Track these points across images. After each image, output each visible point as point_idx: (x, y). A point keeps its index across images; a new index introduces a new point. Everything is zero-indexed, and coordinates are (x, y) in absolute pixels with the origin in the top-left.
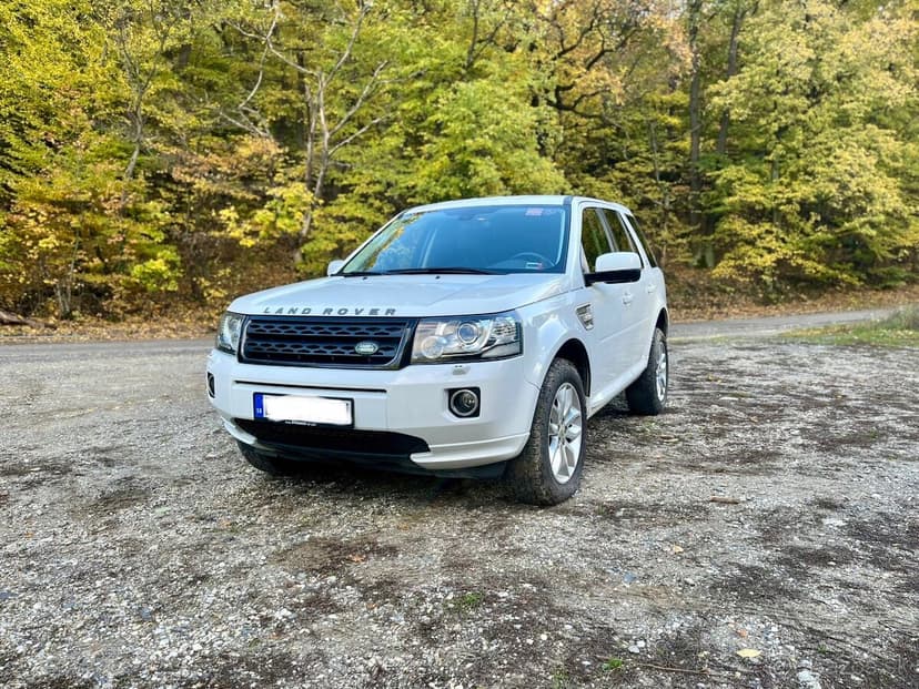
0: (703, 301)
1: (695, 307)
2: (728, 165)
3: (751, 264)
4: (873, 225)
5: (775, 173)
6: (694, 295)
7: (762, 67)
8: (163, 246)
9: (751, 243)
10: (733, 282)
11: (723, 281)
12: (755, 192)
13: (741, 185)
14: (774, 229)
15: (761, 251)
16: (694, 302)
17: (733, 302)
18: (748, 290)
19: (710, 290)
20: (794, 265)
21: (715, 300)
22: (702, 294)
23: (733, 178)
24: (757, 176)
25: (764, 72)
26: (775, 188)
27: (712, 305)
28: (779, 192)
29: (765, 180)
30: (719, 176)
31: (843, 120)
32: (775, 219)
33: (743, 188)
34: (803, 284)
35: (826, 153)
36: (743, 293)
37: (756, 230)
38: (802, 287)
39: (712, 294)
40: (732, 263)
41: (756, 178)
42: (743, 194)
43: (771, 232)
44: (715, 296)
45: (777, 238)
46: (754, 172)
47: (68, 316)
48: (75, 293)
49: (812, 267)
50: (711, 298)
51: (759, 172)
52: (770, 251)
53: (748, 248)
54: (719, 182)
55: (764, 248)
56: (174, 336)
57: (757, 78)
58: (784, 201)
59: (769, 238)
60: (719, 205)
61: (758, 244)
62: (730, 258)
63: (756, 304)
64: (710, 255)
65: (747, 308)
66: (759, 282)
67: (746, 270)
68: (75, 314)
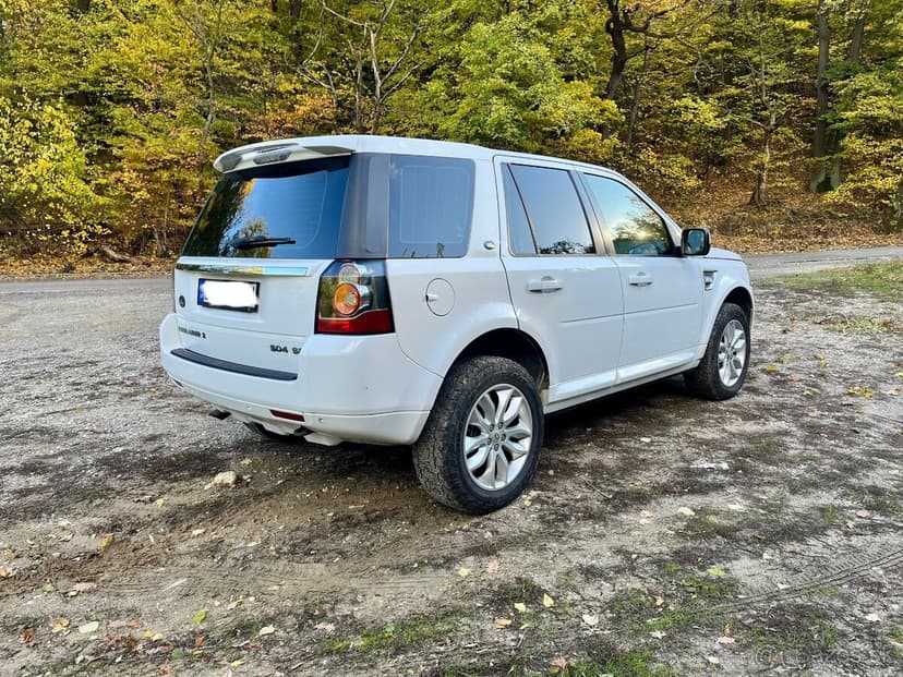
2: (856, 73)
10: (849, 207)
12: (880, 104)
13: (865, 97)
17: (846, 230)
18: (867, 216)
21: (823, 229)
23: (858, 88)
24: (889, 85)
30: (843, 87)
33: (866, 101)
36: (861, 216)
37: (882, 147)
39: (821, 221)
41: (887, 87)
42: (865, 107)
44: (824, 224)
46: (886, 80)
48: (170, 235)
50: (819, 226)
54: (842, 92)
60: (842, 120)
61: (883, 163)
62: (852, 180)
63: (877, 231)
64: (835, 177)
65: (862, 238)
66: (883, 206)
67: (867, 194)
68: (171, 252)
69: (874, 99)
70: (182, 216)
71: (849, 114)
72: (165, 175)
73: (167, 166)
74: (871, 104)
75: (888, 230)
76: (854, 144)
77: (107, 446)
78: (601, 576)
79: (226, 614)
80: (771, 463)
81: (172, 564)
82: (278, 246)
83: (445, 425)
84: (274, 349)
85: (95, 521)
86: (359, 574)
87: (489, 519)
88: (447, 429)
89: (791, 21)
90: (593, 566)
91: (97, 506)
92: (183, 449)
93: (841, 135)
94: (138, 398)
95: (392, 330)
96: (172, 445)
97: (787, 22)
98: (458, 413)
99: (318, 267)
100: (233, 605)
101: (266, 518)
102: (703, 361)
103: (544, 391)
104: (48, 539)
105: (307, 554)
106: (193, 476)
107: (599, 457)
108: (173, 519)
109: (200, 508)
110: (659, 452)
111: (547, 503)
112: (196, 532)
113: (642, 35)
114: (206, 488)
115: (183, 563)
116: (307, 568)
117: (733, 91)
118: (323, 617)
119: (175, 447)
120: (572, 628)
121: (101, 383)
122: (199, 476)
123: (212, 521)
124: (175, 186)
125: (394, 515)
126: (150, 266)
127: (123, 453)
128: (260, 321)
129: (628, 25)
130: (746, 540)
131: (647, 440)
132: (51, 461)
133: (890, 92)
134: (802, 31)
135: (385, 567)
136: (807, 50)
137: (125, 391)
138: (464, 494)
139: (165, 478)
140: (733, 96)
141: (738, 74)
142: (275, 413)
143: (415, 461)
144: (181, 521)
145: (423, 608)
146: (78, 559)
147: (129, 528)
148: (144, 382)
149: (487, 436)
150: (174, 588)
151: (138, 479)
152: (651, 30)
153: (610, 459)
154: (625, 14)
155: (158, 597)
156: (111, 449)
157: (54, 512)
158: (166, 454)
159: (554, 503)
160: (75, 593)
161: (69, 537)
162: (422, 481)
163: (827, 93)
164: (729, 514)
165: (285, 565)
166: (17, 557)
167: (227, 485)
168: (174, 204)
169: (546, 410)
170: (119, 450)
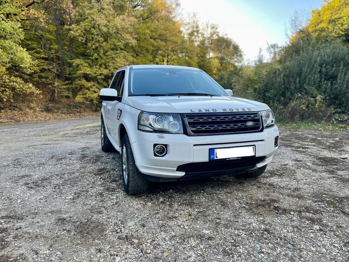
0: (74, 111)
1: (71, 113)
2: (76, 58)
3: (89, 97)
5: (94, 64)
6: (70, 108)
9: (88, 89)
10: (83, 103)
11: (80, 103)
12: (88, 70)
13: (83, 67)
14: (96, 84)
15: (92, 92)
16: (71, 111)
17: (85, 111)
19: (76, 107)
21: (78, 110)
22: (73, 108)
23: (79, 64)
26: (94, 69)
27: (78, 112)
29: (90, 66)
30: (73, 62)
31: (115, 48)
32: (95, 80)
35: (112, 59)
36: (87, 108)
37: (89, 84)
39: (77, 108)
40: (82, 96)
41: (87, 65)
42: (84, 70)
44: (78, 109)
45: (97, 87)
46: (86, 62)
50: (77, 110)
51: (88, 63)
52: (95, 92)
53: (87, 90)
55: (93, 91)
58: (99, 74)
59: (94, 87)
62: (81, 94)
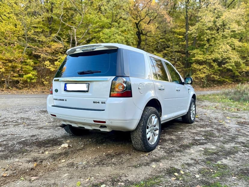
2: (195, 49)
4: (231, 66)
5: (207, 51)
7: (201, 23)
8: (33, 71)
12: (201, 57)
13: (197, 55)
15: (202, 73)
18: (199, 84)
20: (212, 77)
23: (195, 53)
24: (202, 52)
25: (202, 24)
28: (207, 57)
29: (205, 53)
30: (191, 52)
31: (224, 37)
32: (207, 64)
33: (197, 56)
34: (216, 82)
36: (197, 84)
37: (201, 67)
38: (216, 83)
41: (202, 53)
42: (197, 57)
43: (205, 68)
45: (207, 69)
46: (202, 51)
47: (8, 88)
48: (10, 82)
49: (217, 77)
52: (204, 73)
53: (199, 72)
54: (191, 54)
56: (33, 93)
57: (200, 26)
58: (208, 59)
60: (192, 60)
61: (202, 71)
62: (195, 75)
63: (201, 87)
64: (190, 74)
65: (198, 89)
66: (202, 81)
67: (198, 78)
68: (10, 87)
69: (199, 55)
70: (14, 77)
71: (193, 59)
72: (10, 64)
73: (10, 61)
74: (198, 56)
75: (203, 87)
76: (195, 66)
77: (19, 138)
78: (192, 165)
79: (86, 183)
80: (214, 137)
81: (60, 170)
82: (94, 73)
83: (142, 125)
84: (94, 102)
85: (28, 159)
86: (122, 169)
87: (151, 153)
88: (143, 126)
89: (179, 36)
90: (188, 163)
91: (26, 155)
92: (45, 138)
93: (191, 63)
94: (20, 126)
95: (131, 96)
96: (41, 137)
97: (177, 36)
98: (145, 121)
99: (111, 78)
100: (88, 180)
101: (84, 156)
102: (188, 113)
103: (161, 117)
104: (14, 165)
105: (103, 164)
106: (53, 146)
107: (170, 137)
108: (54, 157)
109: (60, 154)
110: (185, 136)
111: (164, 148)
112: (63, 161)
113: (145, 36)
114: (59, 148)
115: (64, 169)
116: (105, 168)
117: (165, 52)
118: (118, 181)
119: (42, 138)
120: (194, 178)
121: (5, 122)
122: (55, 146)
123: (67, 157)
124: (13, 68)
125: (123, 153)
126: (3, 91)
127: (25, 140)
128: (90, 94)
129: (142, 33)
130: (221, 155)
131: (180, 133)
132: (2, 143)
133: (203, 54)
134: (181, 38)
135: (130, 167)
136: (183, 43)
137: (15, 124)
138: (146, 145)
139: (44, 147)
140: (166, 53)
141: (167, 48)
142: (95, 121)
143: (132, 136)
144: (56, 158)
145: (148, 176)
146: (28, 170)
147: (40, 161)
148: (19, 121)
149: (150, 129)
150: (66, 176)
151: (35, 147)
152: (148, 35)
153: (173, 137)
154: (141, 31)
155: (62, 180)
156: (20, 139)
157: (11, 157)
158: (40, 140)
159: (166, 148)
160: (33, 180)
161: (21, 164)
162: (133, 142)
163: (187, 54)
164: (212, 149)
165: (98, 168)
166: (7, 170)
167: (66, 148)
168: (12, 73)
169: (162, 122)
170: (24, 139)
